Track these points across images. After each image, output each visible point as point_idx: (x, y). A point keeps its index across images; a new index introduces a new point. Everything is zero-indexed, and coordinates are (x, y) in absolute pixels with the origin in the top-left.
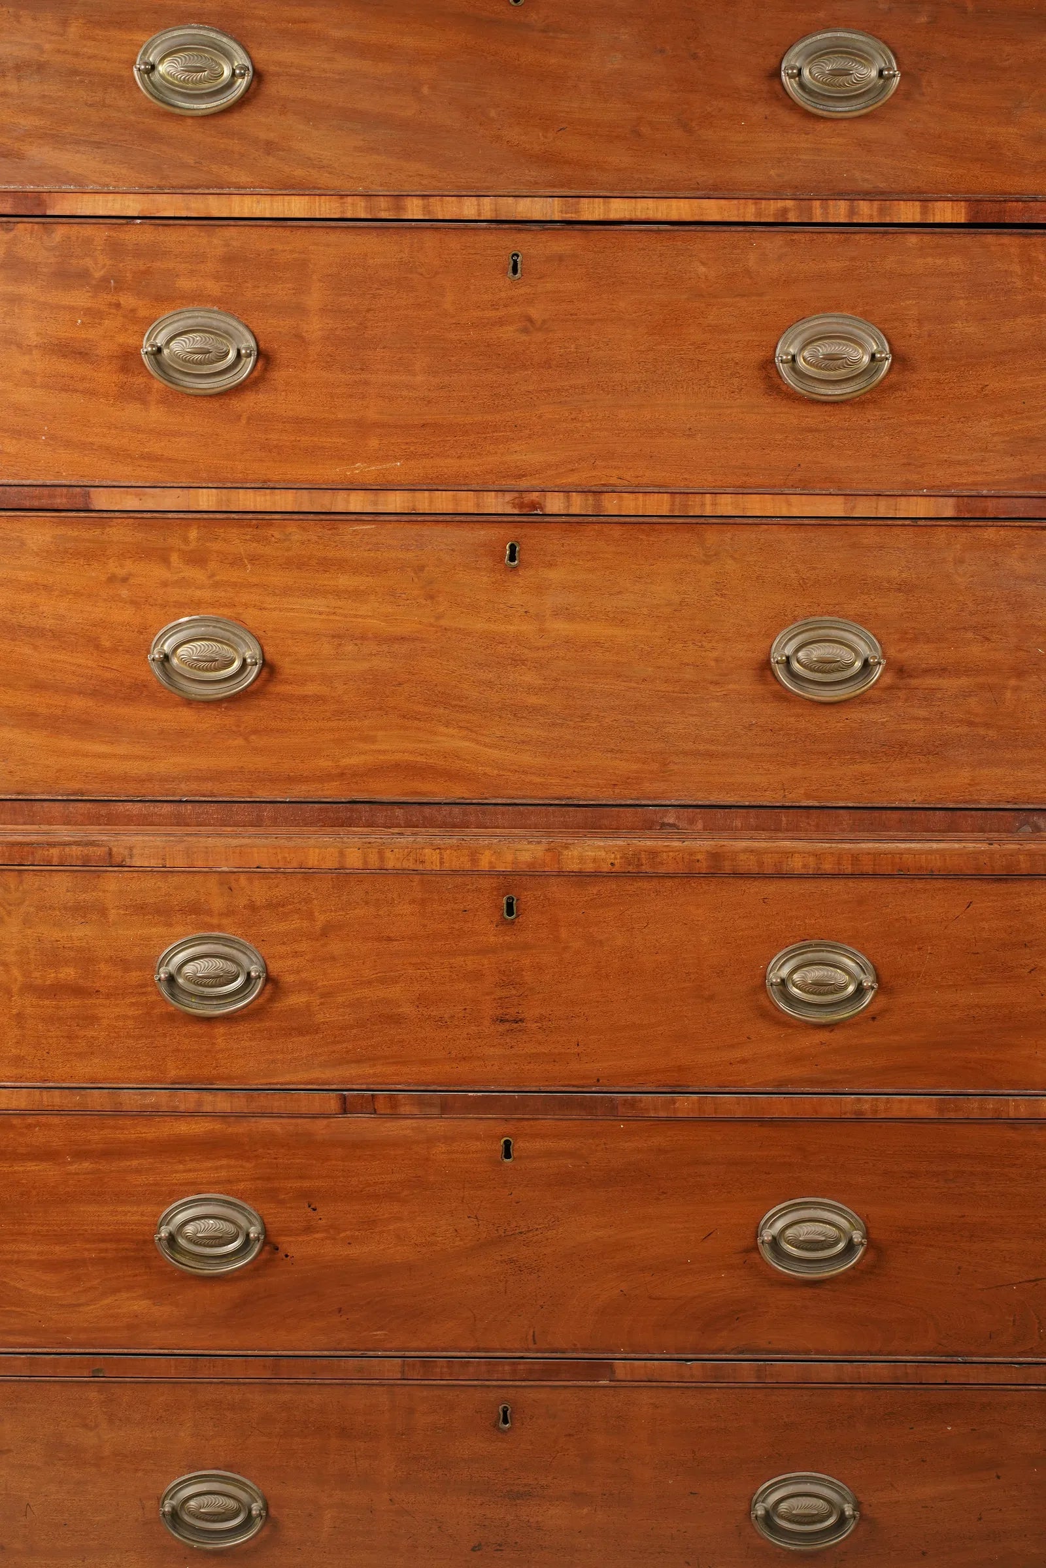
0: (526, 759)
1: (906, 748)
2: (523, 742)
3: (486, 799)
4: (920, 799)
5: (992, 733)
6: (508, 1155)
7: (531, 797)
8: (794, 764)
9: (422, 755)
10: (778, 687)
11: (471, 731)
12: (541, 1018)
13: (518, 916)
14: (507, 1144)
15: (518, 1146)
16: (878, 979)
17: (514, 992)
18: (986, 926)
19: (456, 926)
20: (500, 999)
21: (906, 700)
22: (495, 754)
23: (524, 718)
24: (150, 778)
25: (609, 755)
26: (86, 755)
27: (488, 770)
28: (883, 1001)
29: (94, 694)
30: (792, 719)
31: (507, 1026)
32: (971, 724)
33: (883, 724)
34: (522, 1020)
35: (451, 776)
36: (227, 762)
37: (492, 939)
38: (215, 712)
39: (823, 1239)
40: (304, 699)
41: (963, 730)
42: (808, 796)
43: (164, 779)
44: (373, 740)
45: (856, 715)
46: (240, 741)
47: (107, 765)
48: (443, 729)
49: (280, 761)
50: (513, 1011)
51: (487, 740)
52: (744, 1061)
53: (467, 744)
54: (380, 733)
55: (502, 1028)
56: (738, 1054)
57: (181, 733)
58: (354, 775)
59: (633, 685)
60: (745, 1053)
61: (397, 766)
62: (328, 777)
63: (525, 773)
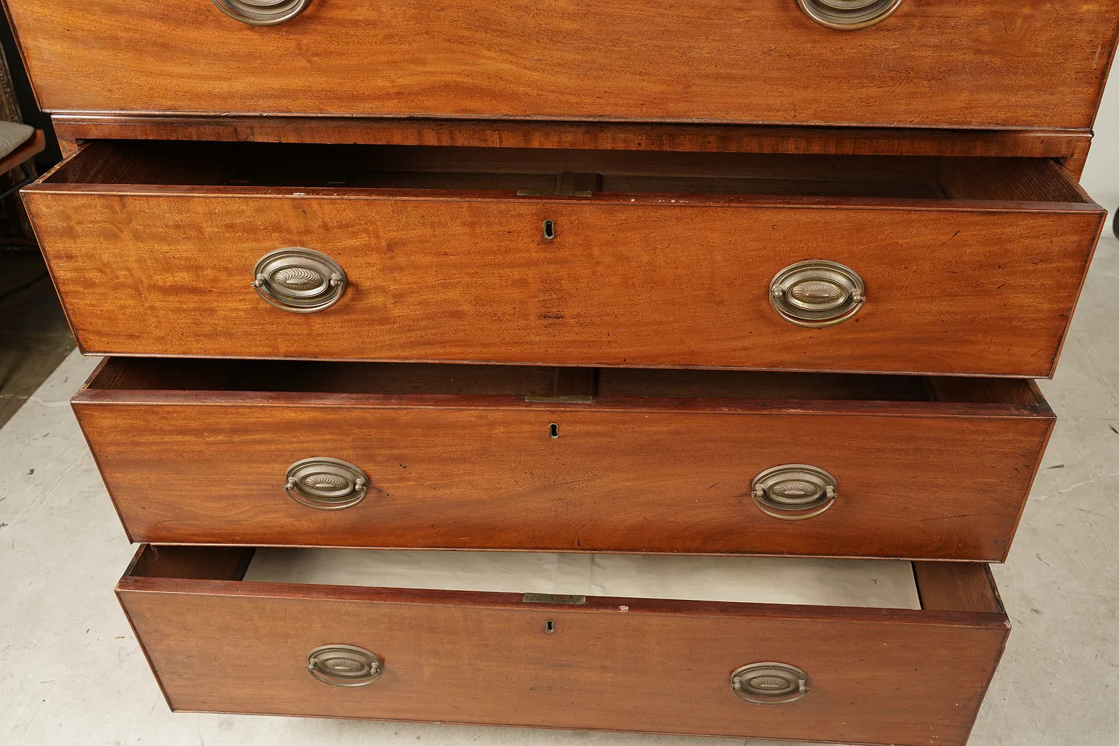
0: (563, 80)
1: (912, 74)
2: (559, 64)
3: (528, 116)
4: (917, 120)
5: (996, 61)
6: (554, 433)
7: (568, 115)
8: (805, 88)
9: (469, 76)
10: (798, 14)
11: (512, 54)
12: (578, 316)
13: (556, 237)
14: (554, 428)
15: (562, 429)
16: (865, 292)
17: (555, 296)
18: (968, 251)
19: (503, 244)
20: (544, 301)
21: (920, 28)
22: (536, 76)
23: (560, 42)
24: (231, 95)
25: (638, 77)
26: (171, 75)
27: (528, 90)
28: (869, 308)
29: (164, 18)
30: (809, 45)
31: (550, 321)
32: (978, 51)
33: (894, 50)
34: (562, 317)
35: (495, 95)
36: (295, 83)
37: (534, 255)
38: (278, 36)
39: (803, 493)
40: (355, 23)
41: (969, 56)
42: (816, 117)
43: (244, 96)
44: (423, 62)
45: (870, 41)
46: (303, 63)
47: (190, 84)
48: (485, 52)
49: (343, 81)
50: (554, 310)
51: (528, 63)
52: (745, 349)
53: (509, 66)
54: (429, 56)
55: (545, 322)
56: (739, 344)
57: (250, 56)
58: (410, 94)
59: (661, 10)
60: (747, 343)
61: (446, 86)
62: (387, 96)
63: (561, 93)
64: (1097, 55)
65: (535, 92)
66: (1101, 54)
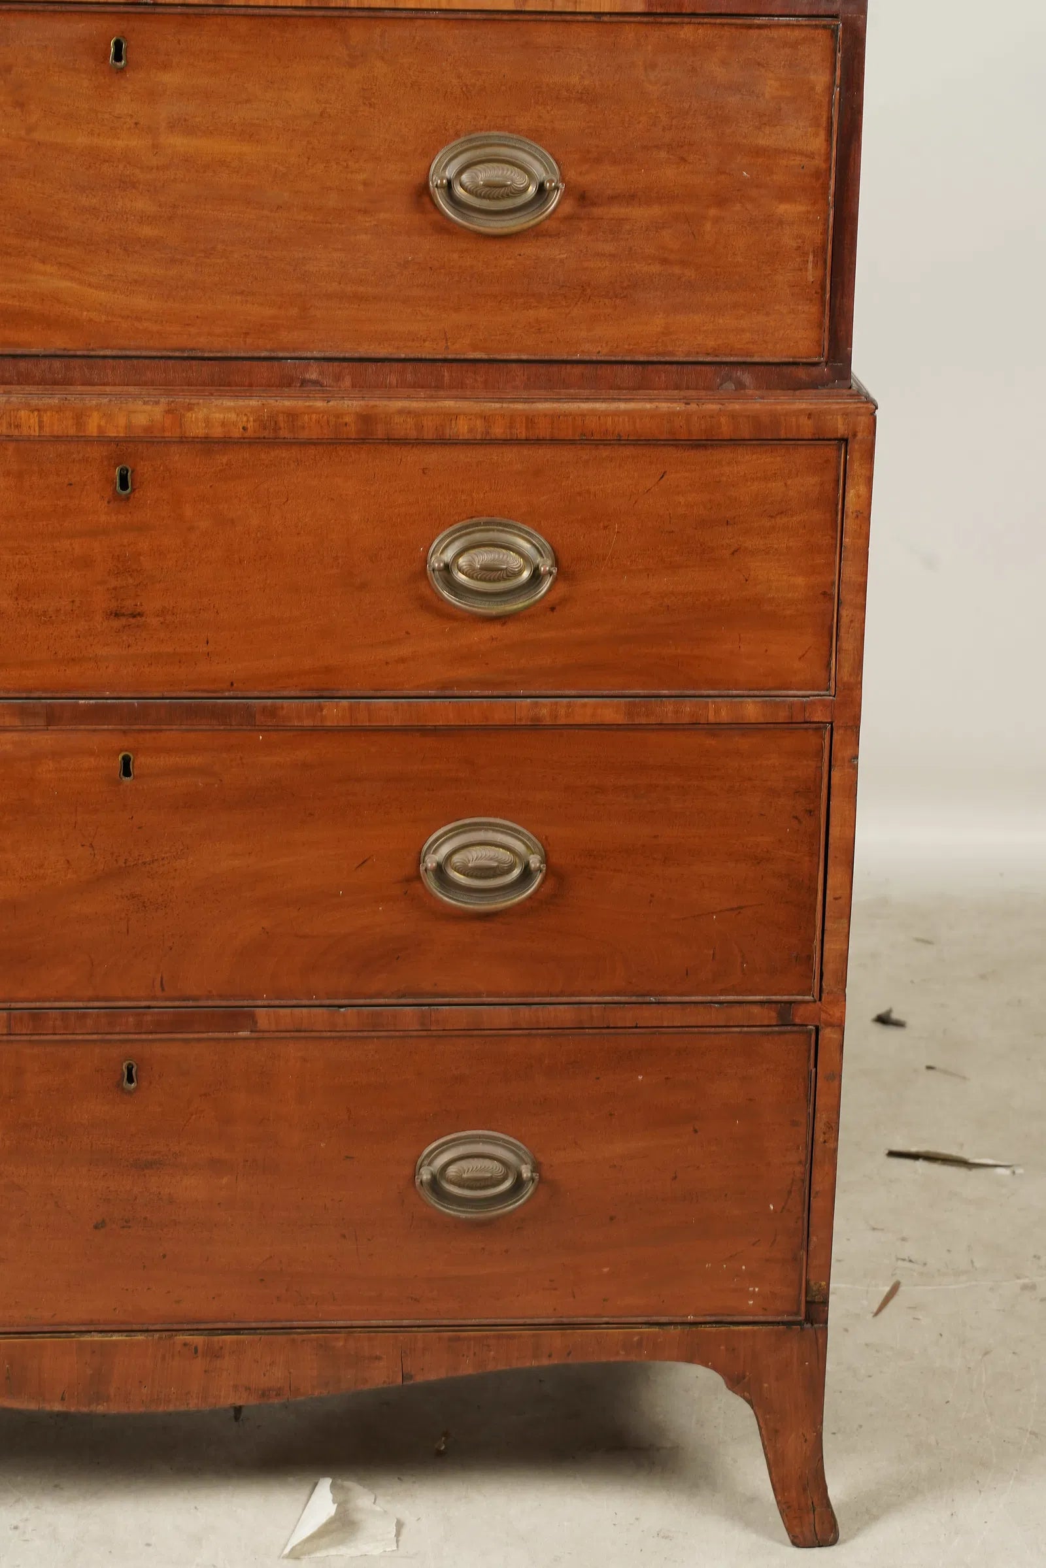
0: (140, 302)
1: (589, 290)
2: (136, 281)
3: (93, 350)
4: (605, 350)
5: (690, 273)
6: (127, 772)
7: (146, 349)
8: (457, 309)
9: (14, 297)
10: (436, 217)
11: (74, 268)
12: (163, 612)
13: (133, 490)
14: (126, 761)
15: (140, 763)
16: (557, 562)
17: (131, 581)
18: (682, 500)
19: (60, 503)
20: (115, 589)
21: (589, 233)
22: (103, 296)
23: (136, 252)
25: (239, 298)
27: (93, 315)
28: (563, 589)
30: (455, 256)
31: (123, 621)
32: (664, 261)
33: (562, 261)
34: (140, 615)
35: (49, 323)
37: (103, 518)
39: (495, 864)
41: (656, 268)
42: (475, 348)
45: (529, 250)
48: (38, 266)
50: (129, 603)
51: (92, 280)
52: (403, 660)
53: (69, 284)
55: (117, 623)
56: (395, 652)
59: (266, 212)
60: (405, 650)
63: (139, 319)
64: (810, 265)
65: (104, 318)
66: (815, 264)
